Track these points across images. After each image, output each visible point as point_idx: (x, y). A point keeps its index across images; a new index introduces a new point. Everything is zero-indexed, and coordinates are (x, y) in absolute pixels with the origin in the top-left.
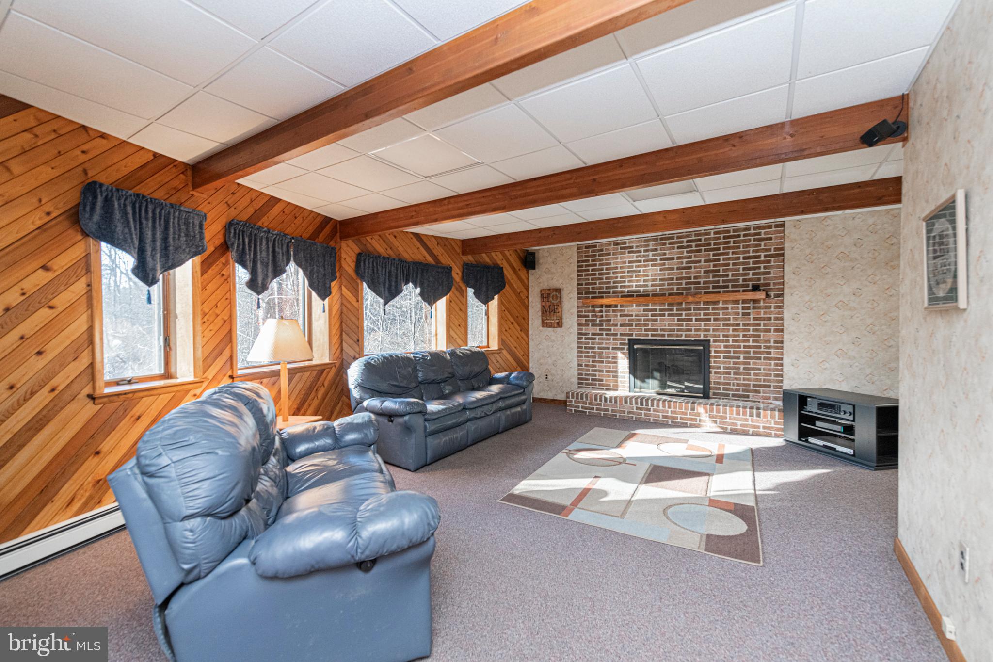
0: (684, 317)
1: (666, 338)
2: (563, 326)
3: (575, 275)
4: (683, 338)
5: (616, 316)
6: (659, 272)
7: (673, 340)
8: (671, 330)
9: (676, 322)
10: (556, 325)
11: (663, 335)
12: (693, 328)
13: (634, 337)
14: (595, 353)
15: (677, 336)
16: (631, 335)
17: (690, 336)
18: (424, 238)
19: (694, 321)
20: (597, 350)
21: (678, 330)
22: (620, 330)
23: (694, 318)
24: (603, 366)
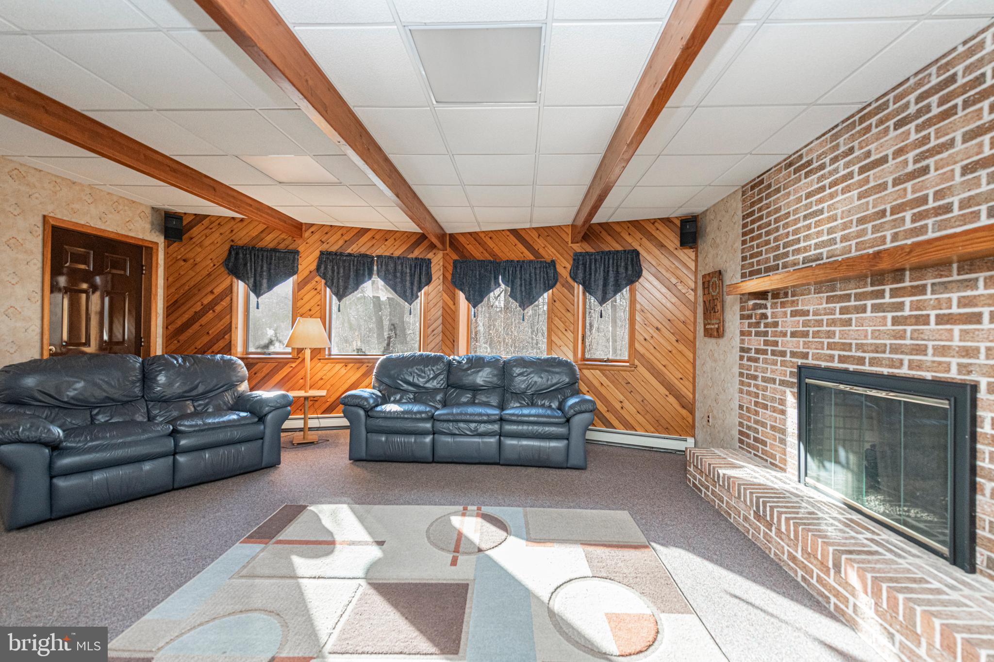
0: (907, 312)
1: (867, 368)
2: (726, 334)
3: (738, 245)
4: (904, 371)
5: (785, 313)
6: (857, 203)
7: (881, 376)
8: (877, 349)
9: (889, 326)
10: (715, 333)
11: (861, 361)
12: (930, 344)
13: (810, 361)
14: (756, 386)
15: (892, 364)
16: (805, 356)
17: (919, 366)
18: (523, 234)
19: (933, 325)
20: (760, 382)
21: (895, 349)
22: (788, 344)
23: (933, 314)
24: (765, 415)
